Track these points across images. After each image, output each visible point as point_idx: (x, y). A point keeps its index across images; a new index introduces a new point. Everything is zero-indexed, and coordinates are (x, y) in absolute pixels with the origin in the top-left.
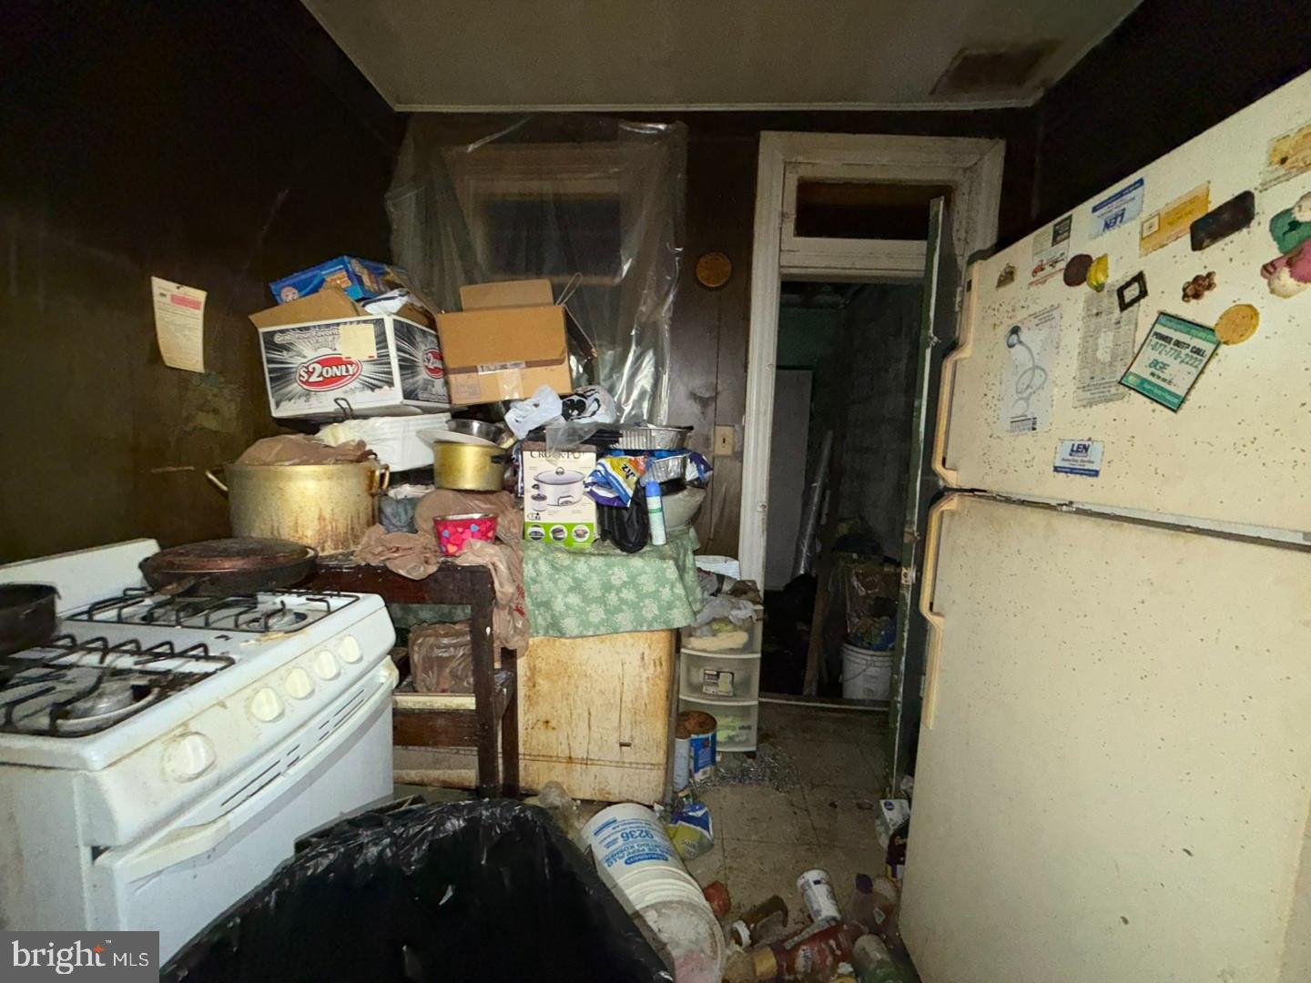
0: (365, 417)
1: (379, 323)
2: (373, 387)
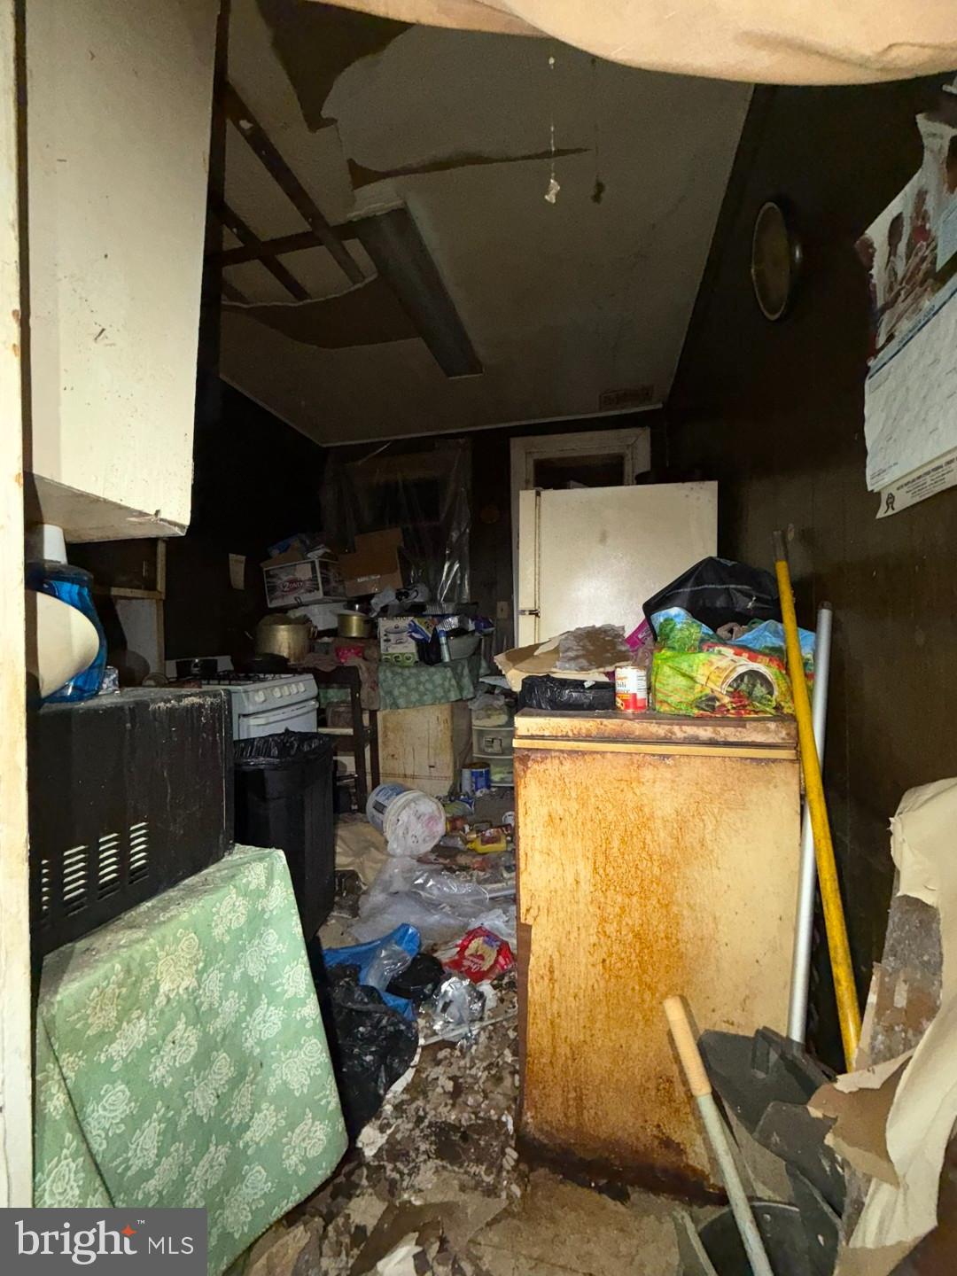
0: (307, 605)
1: (313, 562)
2: (310, 591)
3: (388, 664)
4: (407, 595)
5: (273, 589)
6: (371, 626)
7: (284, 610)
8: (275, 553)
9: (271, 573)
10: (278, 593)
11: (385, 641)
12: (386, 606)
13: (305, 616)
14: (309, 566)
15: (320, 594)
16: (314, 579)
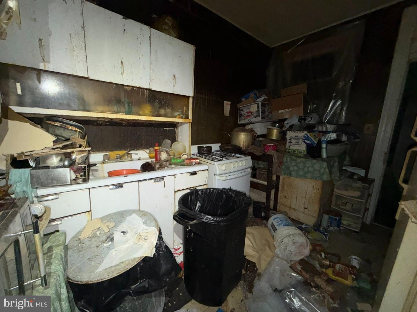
0: (254, 123)
1: (258, 104)
2: (256, 117)
3: (289, 154)
4: (305, 120)
5: (241, 115)
6: (283, 135)
7: (244, 125)
8: (243, 99)
9: (241, 109)
10: (243, 118)
11: (289, 142)
12: (293, 125)
13: (252, 128)
14: (256, 105)
15: (259, 119)
16: (258, 111)
